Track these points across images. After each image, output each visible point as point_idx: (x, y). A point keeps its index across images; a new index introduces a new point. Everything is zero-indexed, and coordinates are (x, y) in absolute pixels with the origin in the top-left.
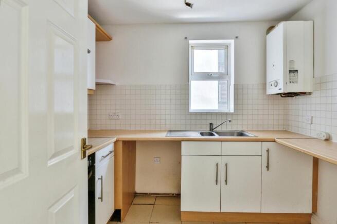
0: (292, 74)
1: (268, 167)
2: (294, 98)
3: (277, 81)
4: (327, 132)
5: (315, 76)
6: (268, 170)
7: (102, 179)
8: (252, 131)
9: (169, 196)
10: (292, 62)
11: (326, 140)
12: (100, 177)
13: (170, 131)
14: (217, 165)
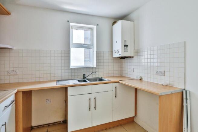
0: (126, 47)
1: (116, 96)
2: (125, 59)
3: (118, 50)
4: (140, 75)
5: (135, 49)
6: (116, 98)
7: (5, 125)
8: (106, 77)
9: (58, 123)
10: (125, 41)
11: (140, 80)
12: (4, 124)
13: (58, 81)
14: (90, 99)
